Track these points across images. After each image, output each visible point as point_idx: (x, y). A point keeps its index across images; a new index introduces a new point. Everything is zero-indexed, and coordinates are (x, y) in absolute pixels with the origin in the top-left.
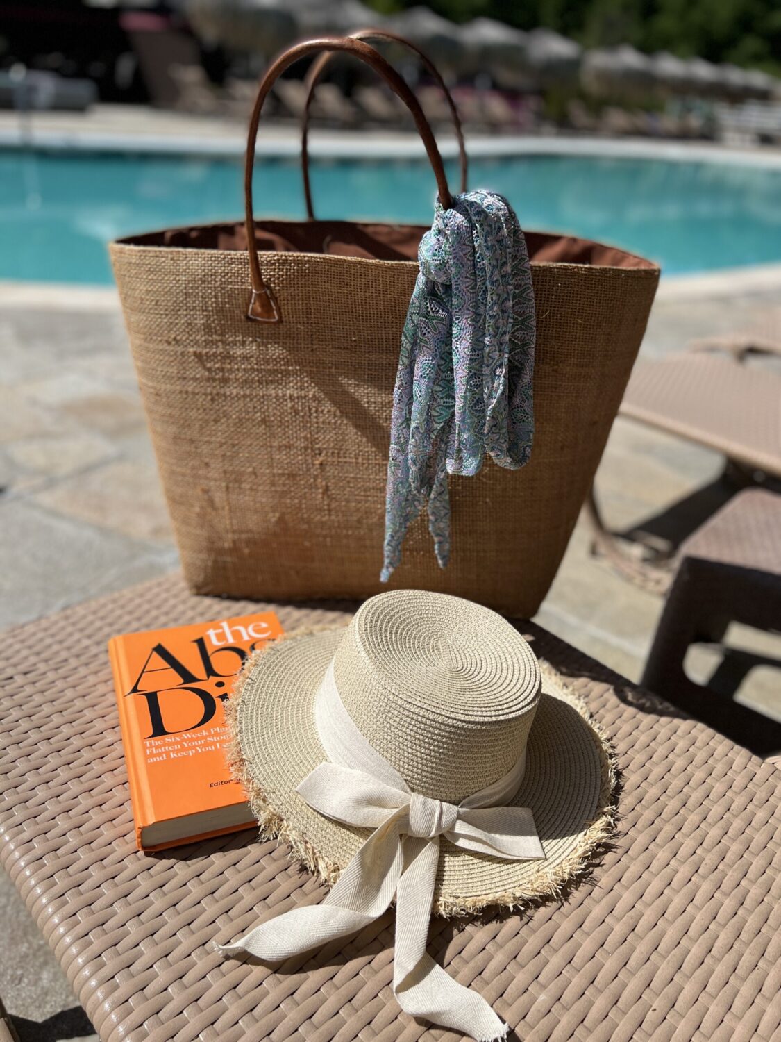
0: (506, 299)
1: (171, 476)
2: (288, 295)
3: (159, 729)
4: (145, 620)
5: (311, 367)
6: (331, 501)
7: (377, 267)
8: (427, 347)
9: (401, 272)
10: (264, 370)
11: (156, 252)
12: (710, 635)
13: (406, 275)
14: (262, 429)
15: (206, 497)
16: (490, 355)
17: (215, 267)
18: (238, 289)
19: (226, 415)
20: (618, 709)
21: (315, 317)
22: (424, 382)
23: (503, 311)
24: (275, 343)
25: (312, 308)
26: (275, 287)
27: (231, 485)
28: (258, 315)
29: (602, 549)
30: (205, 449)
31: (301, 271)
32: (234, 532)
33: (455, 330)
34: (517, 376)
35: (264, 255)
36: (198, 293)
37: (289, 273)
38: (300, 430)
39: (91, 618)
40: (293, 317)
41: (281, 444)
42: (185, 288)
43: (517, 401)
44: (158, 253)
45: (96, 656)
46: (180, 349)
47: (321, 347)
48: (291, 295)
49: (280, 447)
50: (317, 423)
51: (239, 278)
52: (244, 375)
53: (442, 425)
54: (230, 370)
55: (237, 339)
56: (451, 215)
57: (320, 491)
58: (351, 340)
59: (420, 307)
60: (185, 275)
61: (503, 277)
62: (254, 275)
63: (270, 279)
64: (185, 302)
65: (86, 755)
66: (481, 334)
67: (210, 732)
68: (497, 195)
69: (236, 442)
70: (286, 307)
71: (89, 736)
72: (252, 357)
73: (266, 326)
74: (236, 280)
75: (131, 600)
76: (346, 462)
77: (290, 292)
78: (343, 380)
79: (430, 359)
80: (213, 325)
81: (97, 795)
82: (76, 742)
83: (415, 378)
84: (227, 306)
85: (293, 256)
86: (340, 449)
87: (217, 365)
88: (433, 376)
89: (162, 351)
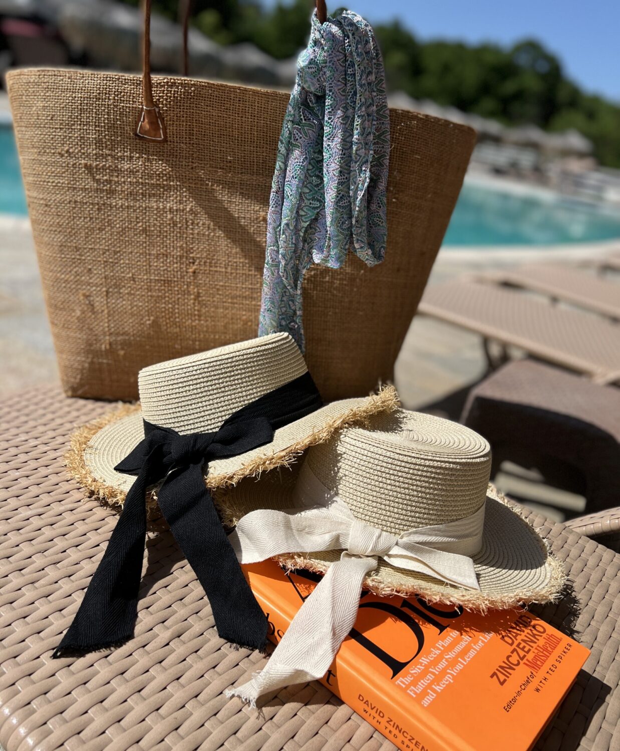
2: (174, 116)
5: (190, 183)
6: (201, 307)
8: (298, 151)
10: (148, 184)
13: (278, 101)
14: (142, 238)
15: (87, 302)
16: (358, 152)
17: (109, 86)
18: (129, 107)
19: (110, 224)
21: (196, 139)
22: (295, 182)
23: (369, 115)
24: (160, 160)
25: (195, 129)
26: (163, 107)
27: (111, 290)
28: (146, 133)
30: (89, 257)
31: (186, 92)
32: (111, 334)
33: (326, 130)
35: (156, 78)
36: (92, 109)
37: (176, 95)
38: (177, 239)
40: (177, 137)
41: (159, 252)
42: (81, 104)
43: (374, 207)
46: (72, 161)
47: (200, 166)
48: (177, 116)
49: (158, 255)
50: (192, 234)
51: (131, 97)
52: (130, 188)
53: (308, 223)
54: (117, 183)
55: (126, 154)
56: (327, 27)
57: (192, 297)
58: (227, 161)
59: (294, 115)
60: (81, 93)
62: (146, 91)
63: (159, 99)
64: (79, 117)
66: (348, 134)
69: (118, 249)
70: (171, 128)
72: (138, 171)
73: (152, 144)
74: (128, 99)
76: (216, 271)
77: (176, 113)
79: (301, 161)
80: (104, 140)
83: (287, 180)
84: (118, 122)
85: (180, 80)
86: (212, 259)
87: (106, 178)
88: (302, 176)
89: (54, 163)
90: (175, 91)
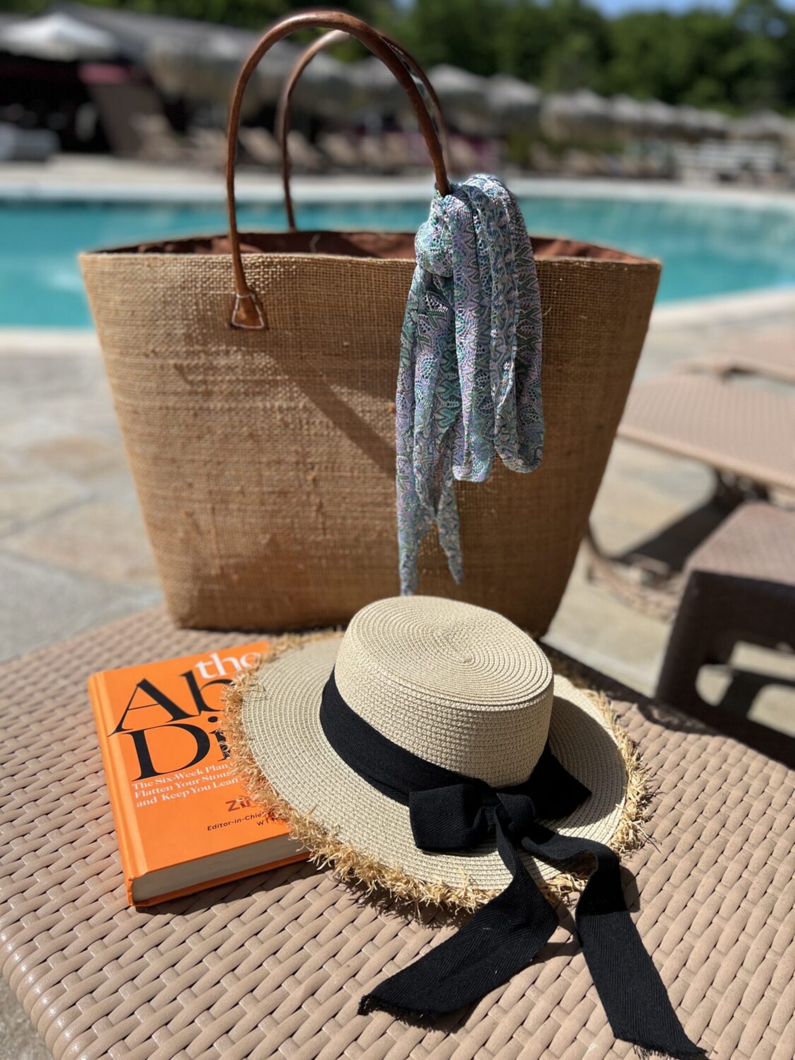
0: (511, 289)
1: (151, 500)
2: (274, 300)
3: (148, 770)
4: (127, 658)
5: (300, 376)
6: (326, 519)
8: (428, 345)
10: (250, 381)
11: (130, 259)
12: (718, 658)
13: (400, 273)
14: (249, 445)
15: (190, 520)
16: (498, 349)
17: (195, 272)
18: (220, 295)
19: (210, 430)
20: (642, 728)
21: (303, 323)
22: (426, 383)
23: (509, 302)
24: (262, 351)
25: (300, 312)
26: (260, 291)
27: (217, 506)
28: (242, 322)
29: (599, 573)
30: (187, 469)
31: (287, 272)
32: (221, 557)
33: (458, 324)
34: (524, 374)
35: (248, 257)
36: (177, 301)
37: (275, 276)
38: (290, 443)
39: (67, 657)
40: (280, 323)
41: (270, 460)
42: (164, 296)
43: (525, 400)
44: (133, 261)
45: (73, 696)
46: (159, 362)
47: (310, 354)
48: (278, 300)
49: (269, 463)
51: (222, 283)
52: (228, 387)
53: (447, 428)
54: (214, 383)
55: (221, 348)
56: (450, 201)
57: (314, 508)
58: (343, 346)
59: (418, 303)
60: (163, 283)
61: (508, 265)
62: (238, 278)
63: (254, 283)
64: (163, 311)
65: (67, 803)
66: (485, 327)
67: (204, 771)
68: (497, 180)
69: (222, 459)
71: (68, 784)
72: (237, 367)
73: (251, 334)
74: (218, 286)
75: (110, 637)
76: (340, 477)
77: (276, 296)
78: (336, 389)
79: (432, 357)
80: (194, 335)
81: (80, 847)
82: (55, 790)
83: (416, 379)
84: (209, 313)
85: (278, 257)
86: (334, 462)
87: (200, 378)
88: (435, 376)
89: (139, 366)
90: (272, 272)
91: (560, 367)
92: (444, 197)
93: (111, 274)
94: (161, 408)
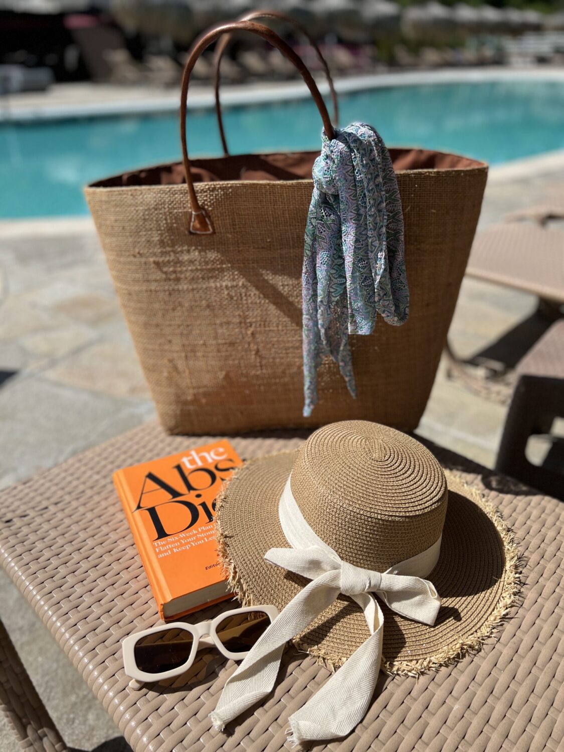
0: (380, 202)
1: (145, 352)
2: (218, 213)
3: (162, 533)
4: (136, 457)
5: (238, 263)
6: (262, 359)
7: (282, 186)
8: (324, 242)
9: (300, 188)
10: (205, 269)
11: (119, 191)
13: (303, 190)
14: (207, 312)
15: (171, 365)
16: (373, 244)
17: (163, 198)
18: (181, 212)
19: (180, 304)
21: (239, 228)
22: (324, 267)
23: (380, 211)
24: (212, 249)
25: (236, 220)
26: (208, 208)
27: (189, 355)
28: (197, 230)
29: (456, 373)
30: (167, 330)
31: (226, 194)
32: (194, 388)
33: (343, 228)
34: (393, 257)
35: (198, 186)
36: (152, 218)
37: (217, 197)
38: (235, 310)
39: (97, 459)
40: (223, 229)
41: (222, 322)
42: (143, 215)
43: (395, 275)
44: (121, 192)
45: (104, 486)
46: (143, 260)
47: (245, 248)
48: (221, 213)
49: (222, 324)
51: (182, 204)
52: (191, 274)
53: (338, 298)
54: (181, 272)
56: (335, 144)
57: (253, 353)
58: (267, 242)
59: (316, 213)
60: (142, 206)
61: (377, 186)
62: (193, 201)
63: (204, 203)
64: (143, 225)
65: (107, 559)
66: (363, 229)
67: (198, 530)
68: (367, 126)
69: (190, 323)
70: (217, 222)
71: (107, 545)
72: (195, 260)
73: (203, 237)
74: (179, 206)
75: (124, 443)
76: (270, 330)
77: (219, 210)
78: (263, 271)
79: (327, 250)
80: (165, 240)
81: (119, 587)
82: (99, 550)
83: (317, 265)
84: (175, 225)
85: (219, 184)
86: (265, 321)
87: (171, 269)
88: (330, 263)
89: (130, 263)
90: (216, 194)
91: (418, 246)
92: (331, 141)
93: (107, 202)
94: (146, 291)
